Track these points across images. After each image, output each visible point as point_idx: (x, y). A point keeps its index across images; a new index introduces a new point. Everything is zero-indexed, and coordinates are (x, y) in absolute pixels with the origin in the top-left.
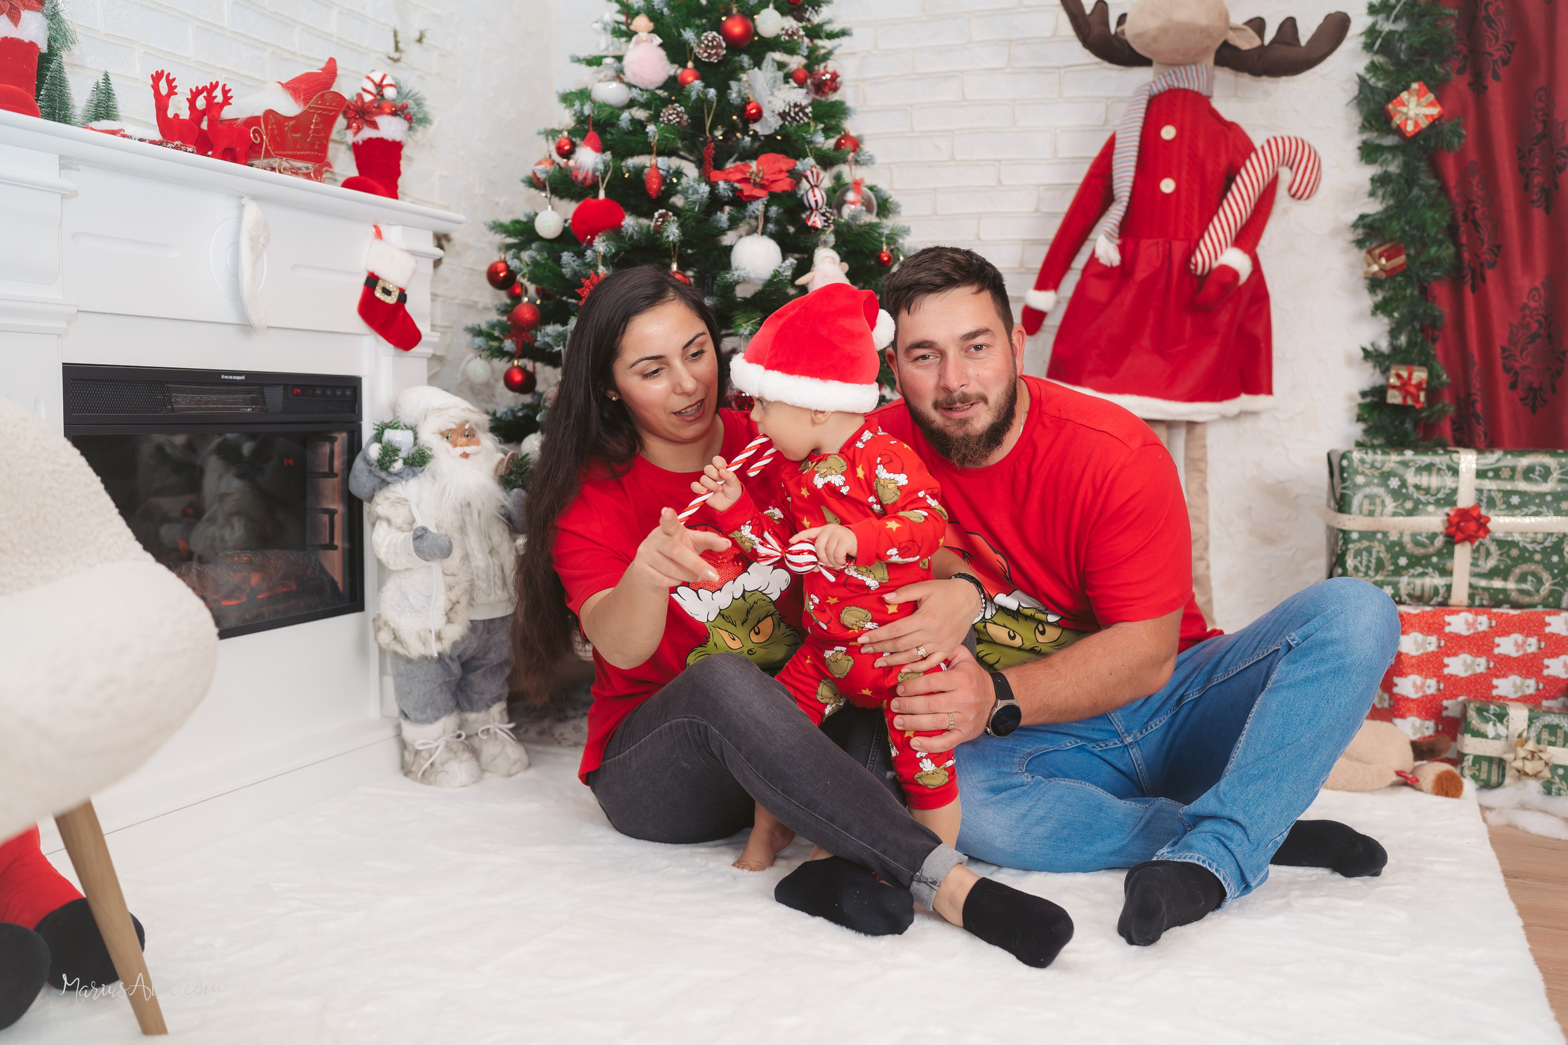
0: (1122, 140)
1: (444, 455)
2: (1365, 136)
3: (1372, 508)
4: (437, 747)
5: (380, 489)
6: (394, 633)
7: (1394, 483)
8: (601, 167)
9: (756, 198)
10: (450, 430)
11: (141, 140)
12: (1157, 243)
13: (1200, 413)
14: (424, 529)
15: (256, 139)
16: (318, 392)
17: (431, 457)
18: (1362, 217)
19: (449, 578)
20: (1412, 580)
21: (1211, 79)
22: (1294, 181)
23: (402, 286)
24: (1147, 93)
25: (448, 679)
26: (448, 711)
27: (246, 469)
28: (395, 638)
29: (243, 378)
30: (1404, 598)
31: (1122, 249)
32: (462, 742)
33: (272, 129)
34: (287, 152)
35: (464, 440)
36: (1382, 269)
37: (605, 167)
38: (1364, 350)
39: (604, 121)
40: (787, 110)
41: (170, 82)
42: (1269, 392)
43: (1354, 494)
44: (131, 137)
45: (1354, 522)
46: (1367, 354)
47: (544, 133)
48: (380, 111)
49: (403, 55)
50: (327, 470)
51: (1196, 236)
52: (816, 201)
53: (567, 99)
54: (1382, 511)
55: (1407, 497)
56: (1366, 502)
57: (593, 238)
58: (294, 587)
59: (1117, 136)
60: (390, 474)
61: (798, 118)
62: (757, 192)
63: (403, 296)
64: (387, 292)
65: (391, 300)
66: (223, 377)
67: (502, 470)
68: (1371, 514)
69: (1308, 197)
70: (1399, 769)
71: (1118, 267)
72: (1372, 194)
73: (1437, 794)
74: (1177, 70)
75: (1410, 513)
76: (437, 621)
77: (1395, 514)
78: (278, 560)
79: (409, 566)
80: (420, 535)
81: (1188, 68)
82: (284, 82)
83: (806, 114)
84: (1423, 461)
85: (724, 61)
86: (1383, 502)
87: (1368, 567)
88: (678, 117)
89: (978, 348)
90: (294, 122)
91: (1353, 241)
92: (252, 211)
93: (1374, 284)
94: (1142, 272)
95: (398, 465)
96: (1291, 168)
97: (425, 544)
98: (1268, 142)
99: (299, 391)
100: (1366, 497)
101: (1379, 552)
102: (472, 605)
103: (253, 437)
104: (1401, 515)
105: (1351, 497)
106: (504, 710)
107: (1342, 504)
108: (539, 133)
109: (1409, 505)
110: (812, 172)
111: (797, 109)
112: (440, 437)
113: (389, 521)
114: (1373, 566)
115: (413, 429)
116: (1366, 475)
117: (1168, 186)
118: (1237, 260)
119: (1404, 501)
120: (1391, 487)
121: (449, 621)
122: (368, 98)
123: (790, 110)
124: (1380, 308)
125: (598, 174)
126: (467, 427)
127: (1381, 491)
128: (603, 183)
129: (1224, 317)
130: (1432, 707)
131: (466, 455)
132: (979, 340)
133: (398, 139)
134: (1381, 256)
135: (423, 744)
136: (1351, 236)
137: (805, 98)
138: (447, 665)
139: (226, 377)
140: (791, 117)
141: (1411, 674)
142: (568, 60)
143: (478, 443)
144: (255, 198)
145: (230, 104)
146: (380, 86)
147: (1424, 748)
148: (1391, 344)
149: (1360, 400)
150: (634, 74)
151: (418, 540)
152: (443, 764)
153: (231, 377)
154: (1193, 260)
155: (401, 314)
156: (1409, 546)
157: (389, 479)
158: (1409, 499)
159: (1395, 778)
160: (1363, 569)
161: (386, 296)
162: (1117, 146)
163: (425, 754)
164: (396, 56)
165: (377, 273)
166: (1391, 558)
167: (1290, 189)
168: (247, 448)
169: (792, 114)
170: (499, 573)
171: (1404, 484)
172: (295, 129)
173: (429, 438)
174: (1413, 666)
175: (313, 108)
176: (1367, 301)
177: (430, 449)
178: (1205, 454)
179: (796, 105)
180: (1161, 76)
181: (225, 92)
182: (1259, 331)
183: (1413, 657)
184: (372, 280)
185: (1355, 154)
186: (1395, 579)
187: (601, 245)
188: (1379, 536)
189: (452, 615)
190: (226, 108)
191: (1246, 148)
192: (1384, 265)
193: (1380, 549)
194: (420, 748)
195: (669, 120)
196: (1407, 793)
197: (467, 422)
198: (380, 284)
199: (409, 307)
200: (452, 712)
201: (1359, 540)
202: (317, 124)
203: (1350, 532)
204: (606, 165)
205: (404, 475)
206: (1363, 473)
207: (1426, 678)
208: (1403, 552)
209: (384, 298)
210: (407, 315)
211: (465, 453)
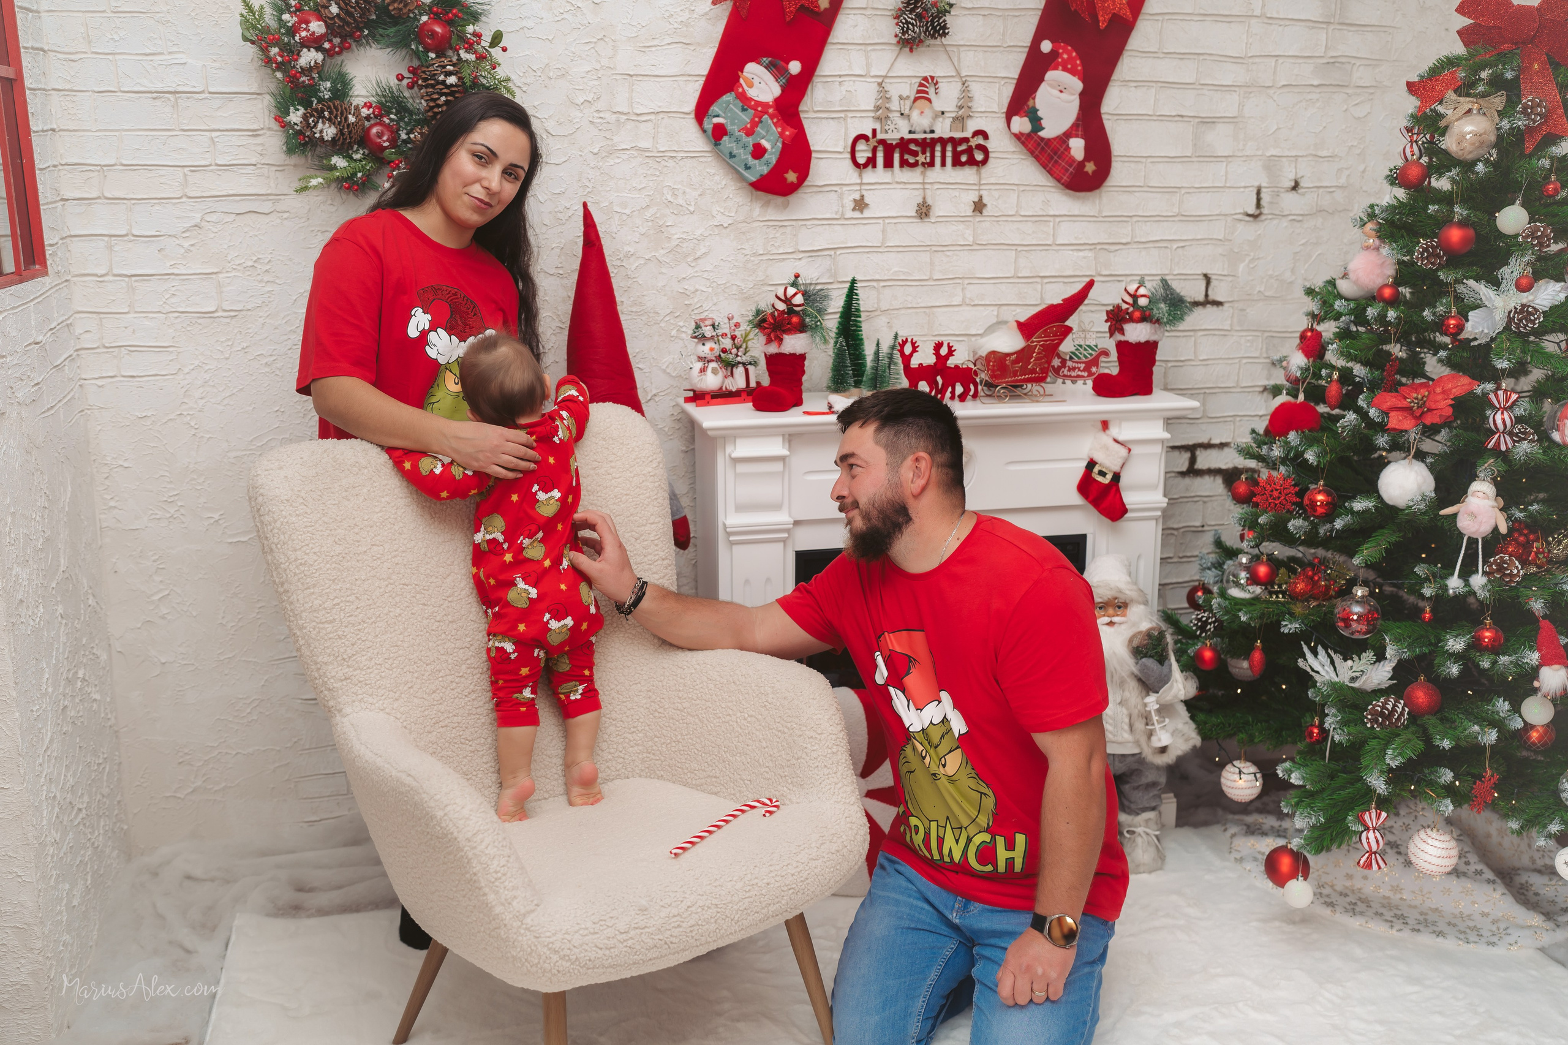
10: (1103, 601)
23: (1117, 469)
33: (993, 366)
41: (913, 344)
48: (1131, 317)
63: (1117, 477)
64: (1102, 473)
65: (1106, 480)
67: (1138, 641)
82: (1022, 320)
90: (1015, 355)
122: (1124, 306)
123: (1514, 317)
126: (1116, 601)
128: (1302, 386)
131: (1111, 624)
140: (1515, 323)
143: (1124, 615)
145: (956, 354)
146: (1135, 296)
155: (1113, 491)
161: (1102, 477)
164: (1258, 212)
165: (1096, 459)
170: (1127, 720)
172: (1016, 362)
175: (1036, 341)
181: (949, 347)
184: (1092, 464)
197: (1116, 598)
198: (1096, 469)
199: (1123, 483)
202: (1038, 353)
209: (1100, 479)
210: (1118, 492)
211: (1111, 622)
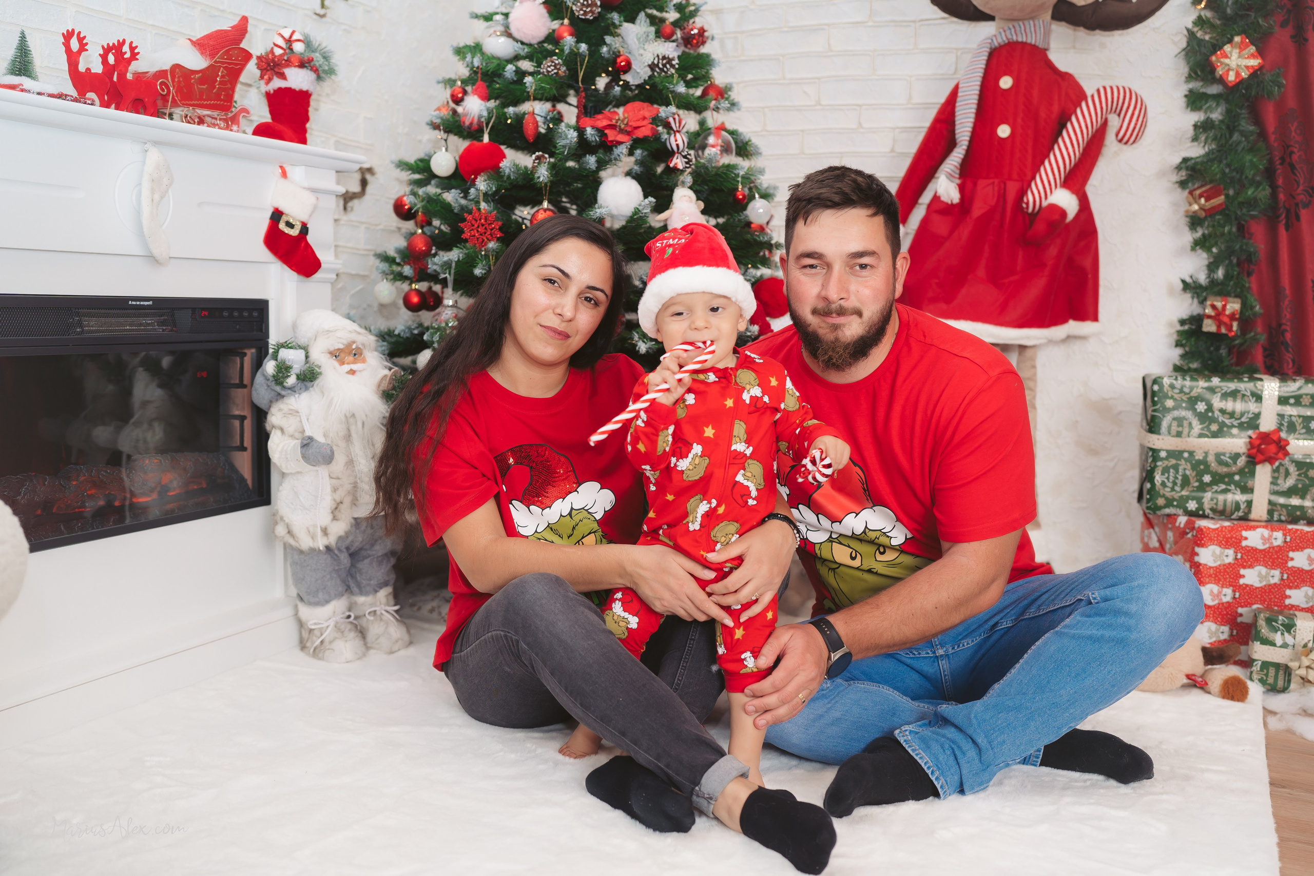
0: (964, 89)
1: (331, 373)
2: (1191, 85)
3: (1180, 429)
4: (328, 627)
5: (277, 400)
6: (288, 527)
7: (1201, 407)
8: (485, 114)
9: (620, 143)
10: (339, 349)
11: (39, 94)
12: (993, 183)
13: (1028, 338)
14: (311, 439)
15: (163, 91)
16: (226, 314)
17: (320, 373)
18: (1185, 160)
19: (334, 481)
20: (1216, 495)
21: (1047, 34)
22: (1121, 127)
23: (304, 219)
24: (989, 46)
25: (337, 568)
26: (340, 595)
27: (166, 380)
28: (290, 532)
29: (150, 303)
30: (1208, 511)
31: (961, 188)
32: (351, 623)
33: (179, 82)
34: (193, 102)
35: (351, 358)
36: (1202, 208)
37: (489, 113)
38: (1183, 281)
39: (493, 72)
40: (656, 62)
41: (81, 40)
42: (1095, 319)
43: (1164, 416)
44: (29, 91)
45: (1163, 442)
46: (1186, 286)
47: (442, 82)
48: (288, 63)
49: (328, 11)
50: (237, 381)
51: (1029, 177)
52: (677, 145)
53: (460, 52)
54: (1189, 432)
55: (1213, 420)
56: (1175, 424)
57: (476, 178)
58: (204, 486)
59: (960, 86)
60: (284, 387)
61: (665, 69)
62: (620, 138)
63: (305, 229)
64: (290, 225)
65: (294, 232)
66: (130, 303)
67: (385, 385)
68: (1179, 435)
69: (1134, 142)
70: (1190, 672)
71: (957, 205)
72: (1195, 139)
73: (1224, 697)
74: (1016, 24)
75: (1215, 435)
76: (324, 518)
77: (1201, 436)
78: (189, 461)
79: (299, 470)
80: (307, 443)
81: (1026, 23)
82: (193, 39)
83: (673, 66)
84: (1229, 388)
85: (599, 18)
86: (1190, 424)
87: (1175, 483)
88: (556, 68)
89: (863, 267)
90: (200, 74)
91: (1177, 182)
92: (154, 156)
93: (1194, 222)
94: (977, 211)
95: (291, 380)
96: (1119, 115)
97: (310, 451)
98: (1098, 91)
99: (207, 313)
100: (1174, 419)
101: (1185, 469)
102: (355, 504)
103: (172, 353)
104: (1208, 437)
105: (1161, 420)
106: (390, 594)
107: (1152, 426)
108: (439, 82)
109: (1214, 427)
110: (674, 119)
111: (664, 62)
112: (329, 355)
113: (282, 430)
114: (1179, 482)
115: (305, 349)
116: (1175, 400)
117: (1004, 131)
118: (1066, 200)
119: (1210, 424)
120: (1198, 410)
121: (335, 518)
122: (278, 52)
123: (658, 62)
124: (1198, 244)
125: (483, 120)
126: (354, 347)
127: (1188, 414)
128: (487, 127)
129: (1053, 251)
130: (1227, 614)
131: (352, 372)
132: (865, 260)
133: (305, 89)
134: (1201, 196)
135: (315, 624)
136: (1175, 178)
137: (675, 50)
138: (336, 555)
139: (134, 303)
140: (659, 68)
141: (1209, 583)
142: (468, 16)
143: (364, 361)
144: (156, 143)
145: (137, 59)
146: (289, 41)
147: (1215, 654)
148: (1209, 276)
149: (1179, 328)
150: (518, 30)
151: (305, 448)
152: (331, 642)
153: (138, 303)
154: (1025, 200)
155: (303, 245)
156: (1214, 465)
157: (283, 393)
158: (1215, 423)
159: (1185, 681)
160: (1170, 485)
161: (289, 229)
162: (960, 94)
163: (317, 633)
164: (322, 12)
165: (281, 209)
166: (1196, 476)
167: (1117, 135)
168: (166, 362)
169: (661, 66)
171: (1210, 408)
172: (202, 81)
173: (319, 356)
174: (1210, 576)
175: (219, 62)
176: (1188, 237)
177: (319, 367)
178: (1035, 374)
179: (664, 58)
180: (1001, 30)
181: (132, 49)
182: (1087, 263)
183: (1210, 568)
184: (277, 215)
185: (1181, 102)
186: (1200, 494)
187: (482, 184)
188: (1186, 455)
189: (337, 513)
190: (133, 63)
191: (1080, 95)
192: (1204, 205)
193: (1186, 467)
194: (313, 627)
195: (548, 72)
196: (1196, 696)
197: (354, 342)
198: (284, 218)
199: (310, 238)
200: (343, 595)
201: (1167, 458)
202: (222, 77)
203: (1159, 451)
204: (490, 112)
205: (296, 389)
206: (1172, 397)
207: (1222, 587)
208: (1207, 470)
209: (287, 230)
210: (308, 246)
211: (351, 370)
